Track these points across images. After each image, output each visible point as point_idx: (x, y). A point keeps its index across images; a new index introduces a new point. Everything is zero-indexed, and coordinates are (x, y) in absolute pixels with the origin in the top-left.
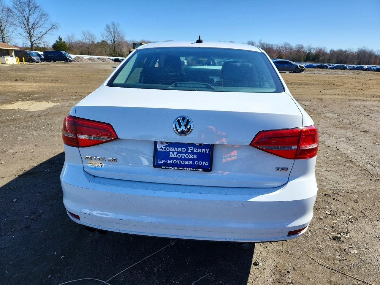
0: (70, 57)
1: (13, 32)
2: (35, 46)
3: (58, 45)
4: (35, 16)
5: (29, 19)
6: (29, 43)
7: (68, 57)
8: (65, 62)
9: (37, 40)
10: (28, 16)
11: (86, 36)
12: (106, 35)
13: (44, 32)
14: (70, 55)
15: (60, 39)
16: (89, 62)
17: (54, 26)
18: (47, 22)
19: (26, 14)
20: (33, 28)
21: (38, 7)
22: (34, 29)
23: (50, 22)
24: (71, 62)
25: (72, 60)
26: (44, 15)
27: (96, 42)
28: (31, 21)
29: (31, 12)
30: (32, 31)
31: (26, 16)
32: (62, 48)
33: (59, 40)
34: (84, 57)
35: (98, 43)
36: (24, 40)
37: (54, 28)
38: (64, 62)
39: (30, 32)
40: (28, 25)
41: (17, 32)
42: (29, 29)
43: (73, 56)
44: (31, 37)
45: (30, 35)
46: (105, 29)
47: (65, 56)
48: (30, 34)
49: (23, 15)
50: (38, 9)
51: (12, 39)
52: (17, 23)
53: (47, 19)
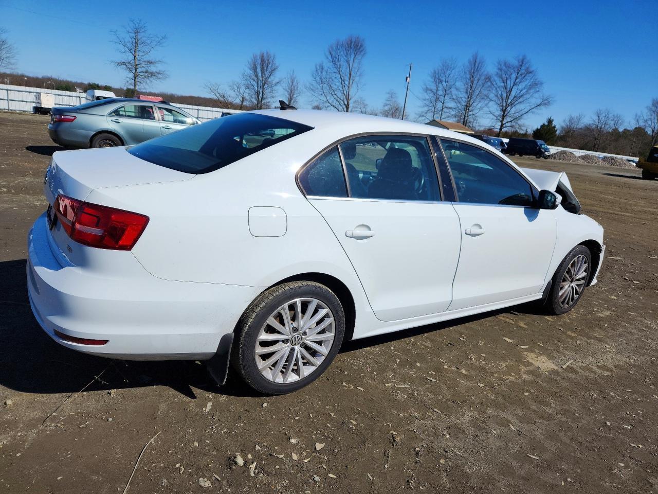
0: (547, 150)
1: (481, 109)
2: (504, 130)
3: (542, 132)
4: (521, 86)
5: (511, 91)
6: (498, 126)
7: (543, 151)
8: (537, 158)
9: (511, 121)
10: (512, 85)
11: (600, 118)
12: (645, 118)
13: (526, 110)
14: (549, 147)
15: (550, 121)
16: (581, 162)
17: (546, 101)
18: (536, 95)
19: (509, 83)
20: (512, 104)
21: (531, 72)
22: (513, 106)
23: (541, 95)
24: (547, 159)
25: (549, 156)
26: (536, 84)
27: (621, 130)
28: (513, 93)
29: (518, 80)
30: (509, 109)
31: (508, 87)
32: (547, 135)
33: (546, 124)
34: (575, 153)
35: (626, 131)
36: (493, 121)
37: (545, 104)
38: (535, 157)
39: (506, 109)
40: (507, 99)
41: (488, 109)
42: (506, 105)
43: (553, 150)
44: (503, 117)
45: (504, 113)
46: (647, 107)
47: (540, 148)
48: (504, 111)
49: (505, 84)
50: (530, 74)
51: (478, 118)
52: (492, 96)
53: (537, 90)
